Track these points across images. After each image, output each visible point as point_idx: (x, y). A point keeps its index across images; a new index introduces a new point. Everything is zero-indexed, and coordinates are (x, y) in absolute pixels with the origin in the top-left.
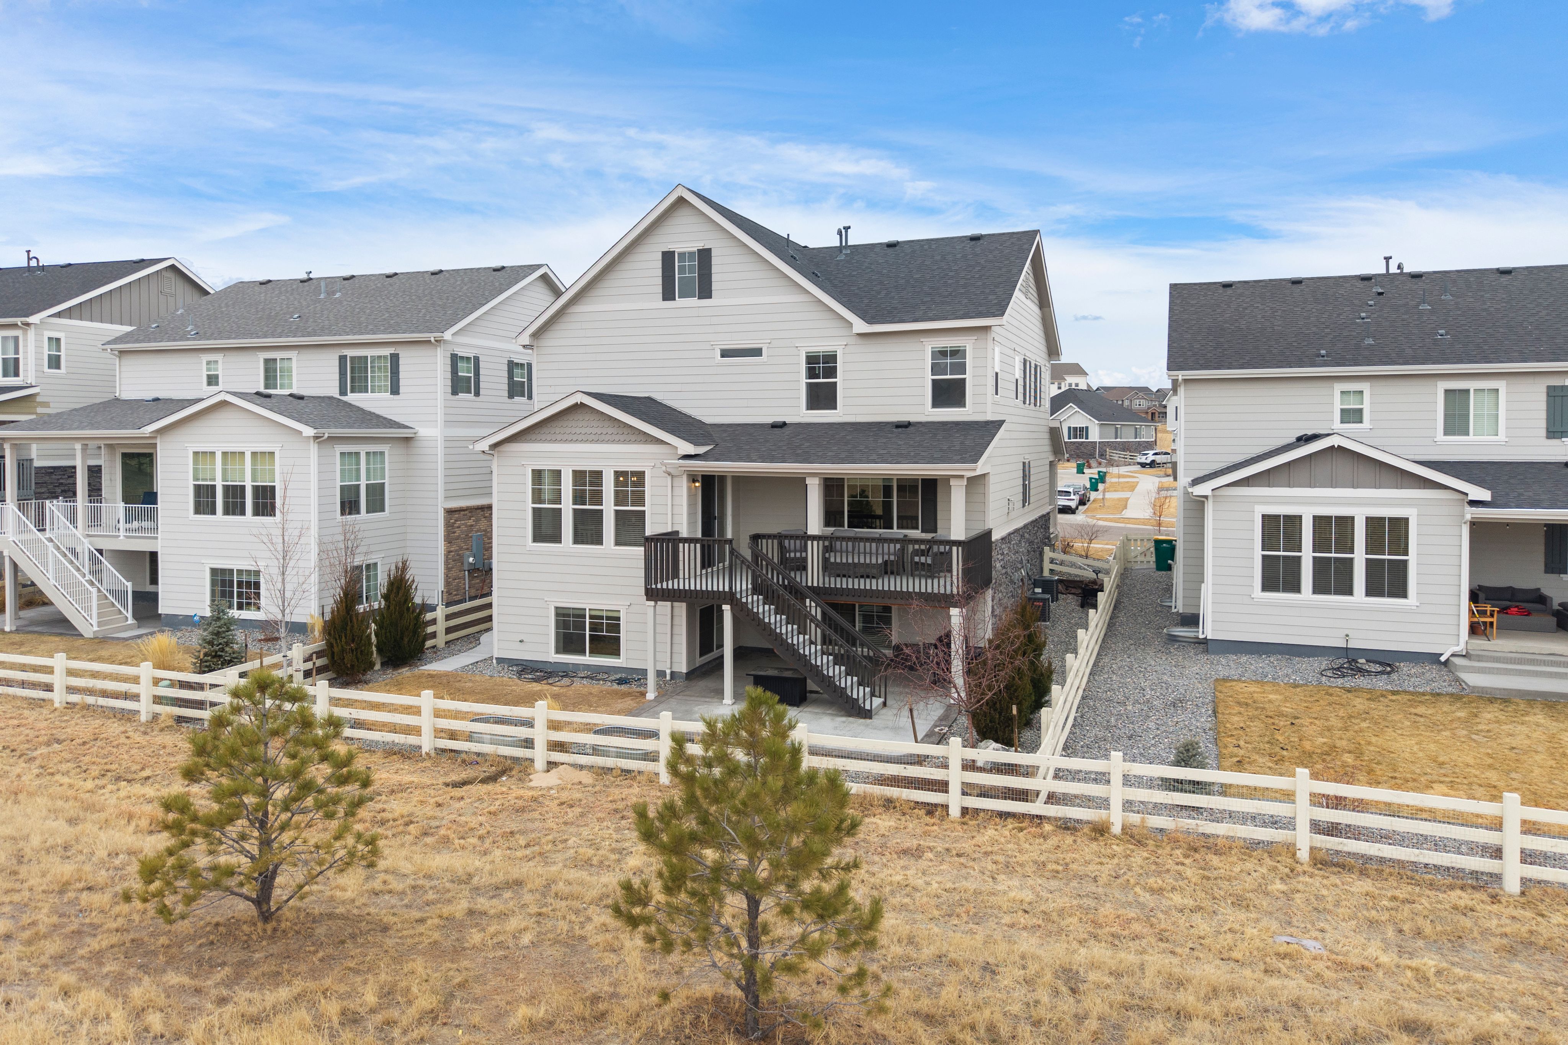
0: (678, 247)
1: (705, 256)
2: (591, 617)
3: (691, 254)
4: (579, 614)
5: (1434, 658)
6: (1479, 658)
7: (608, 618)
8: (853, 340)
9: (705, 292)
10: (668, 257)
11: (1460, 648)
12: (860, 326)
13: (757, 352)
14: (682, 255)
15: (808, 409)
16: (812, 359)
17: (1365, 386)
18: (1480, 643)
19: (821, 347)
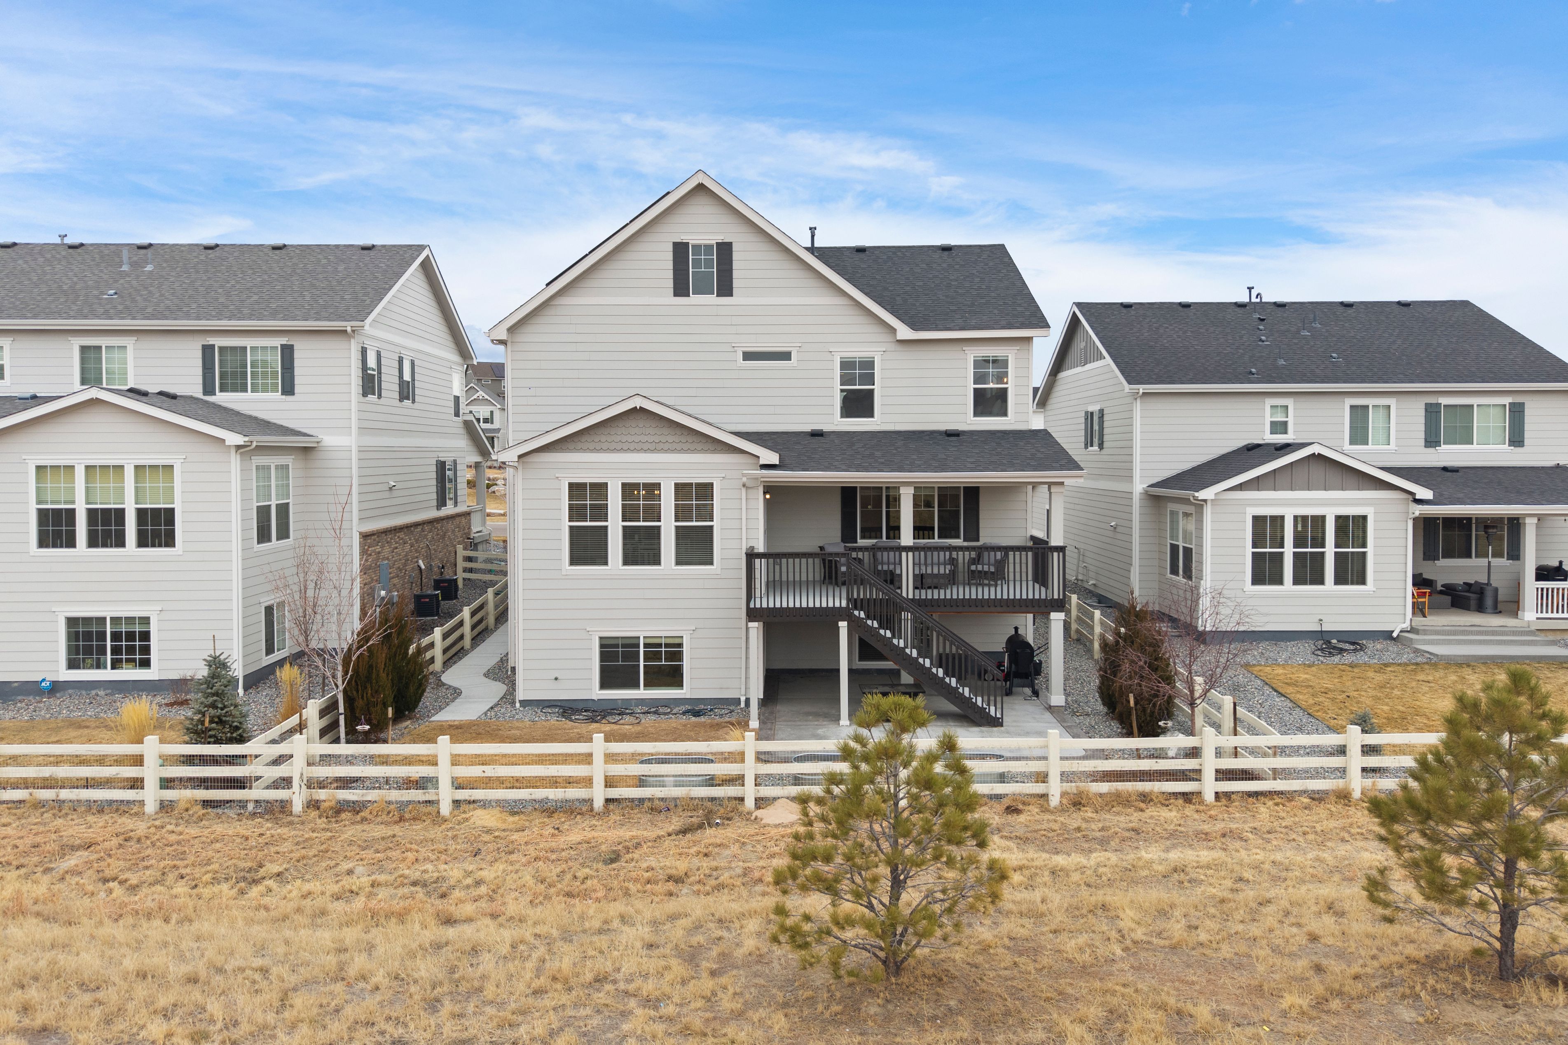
0: (693, 239)
1: (725, 250)
2: (646, 645)
3: (709, 247)
4: (631, 644)
5: (1388, 635)
6: (1425, 632)
7: (667, 645)
8: (892, 347)
9: (726, 289)
10: (680, 250)
11: (1406, 625)
12: (904, 332)
13: (786, 356)
14: (697, 248)
15: (842, 417)
16: (846, 365)
17: (1289, 402)
18: (1419, 621)
19: (858, 352)
